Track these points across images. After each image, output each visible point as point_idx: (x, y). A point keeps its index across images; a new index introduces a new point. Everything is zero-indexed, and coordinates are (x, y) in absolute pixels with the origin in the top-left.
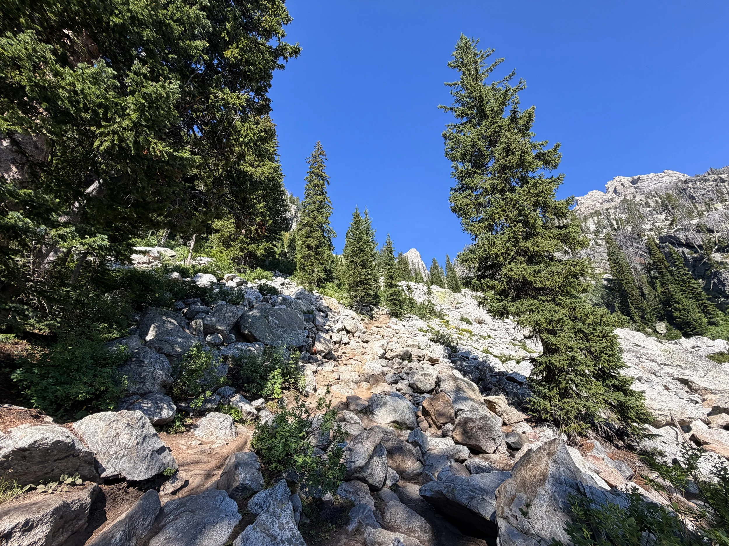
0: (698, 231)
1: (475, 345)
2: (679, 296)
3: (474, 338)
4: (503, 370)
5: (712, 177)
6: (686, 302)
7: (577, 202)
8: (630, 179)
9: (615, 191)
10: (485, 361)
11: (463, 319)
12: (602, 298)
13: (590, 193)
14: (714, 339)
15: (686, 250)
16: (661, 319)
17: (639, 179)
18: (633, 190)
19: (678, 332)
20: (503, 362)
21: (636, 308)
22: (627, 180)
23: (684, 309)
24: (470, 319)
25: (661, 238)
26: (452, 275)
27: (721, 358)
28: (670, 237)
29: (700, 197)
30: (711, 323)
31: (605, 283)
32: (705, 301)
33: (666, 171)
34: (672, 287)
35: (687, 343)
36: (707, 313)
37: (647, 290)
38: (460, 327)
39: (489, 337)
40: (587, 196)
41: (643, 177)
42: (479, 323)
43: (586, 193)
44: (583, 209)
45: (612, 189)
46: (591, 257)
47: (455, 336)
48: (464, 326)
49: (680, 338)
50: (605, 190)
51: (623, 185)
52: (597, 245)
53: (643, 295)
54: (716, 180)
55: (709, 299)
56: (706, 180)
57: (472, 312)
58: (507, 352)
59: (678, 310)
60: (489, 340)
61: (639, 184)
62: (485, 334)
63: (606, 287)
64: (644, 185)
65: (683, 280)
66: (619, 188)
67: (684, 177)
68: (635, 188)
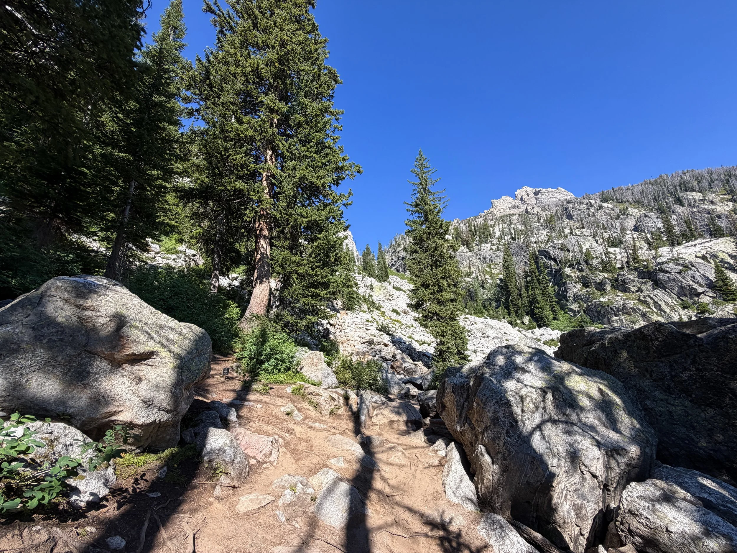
0: (562, 250)
1: (403, 332)
2: (540, 298)
3: (404, 327)
4: (420, 350)
5: (585, 201)
6: (543, 303)
7: (492, 204)
8: (534, 191)
9: (522, 199)
10: (410, 344)
11: (394, 311)
12: (494, 294)
13: (503, 197)
14: (553, 329)
15: (553, 263)
16: (527, 315)
17: (540, 191)
18: (534, 201)
19: (535, 324)
20: (420, 345)
21: (513, 305)
22: (531, 190)
23: (541, 308)
24: (399, 310)
25: (539, 251)
26: (382, 263)
27: (552, 343)
28: (545, 251)
29: (576, 216)
30: (554, 319)
31: (499, 282)
32: (554, 303)
33: (559, 188)
34: (537, 291)
35: (538, 332)
36: (554, 311)
37: (523, 291)
38: (393, 318)
39: (413, 326)
40: (501, 200)
41: (543, 190)
42: (405, 313)
43: (500, 198)
44: (495, 212)
45: (519, 197)
46: (493, 259)
47: (390, 325)
48: (394, 316)
49: (535, 328)
50: (514, 197)
51: (528, 195)
52: (499, 250)
53: (520, 294)
54: (587, 204)
55: (556, 302)
56: (582, 203)
57: (401, 304)
58: (423, 338)
59: (537, 308)
60: (412, 329)
61: (539, 196)
62: (409, 324)
63: (498, 285)
64: (543, 197)
65: (544, 287)
66: (525, 196)
67: (570, 196)
68: (536, 199)
